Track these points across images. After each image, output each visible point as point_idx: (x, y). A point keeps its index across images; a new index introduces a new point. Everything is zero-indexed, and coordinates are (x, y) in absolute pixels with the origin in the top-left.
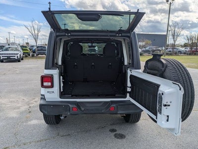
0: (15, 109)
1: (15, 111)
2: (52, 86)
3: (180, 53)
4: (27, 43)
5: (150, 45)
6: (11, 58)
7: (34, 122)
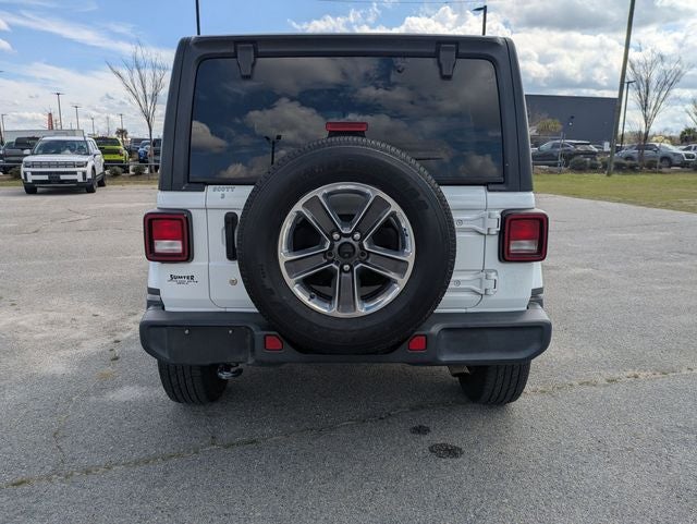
0: (62, 346)
1: (62, 353)
2: (187, 255)
3: (666, 162)
4: (122, 132)
5: (556, 135)
6: (62, 177)
7: (128, 393)
